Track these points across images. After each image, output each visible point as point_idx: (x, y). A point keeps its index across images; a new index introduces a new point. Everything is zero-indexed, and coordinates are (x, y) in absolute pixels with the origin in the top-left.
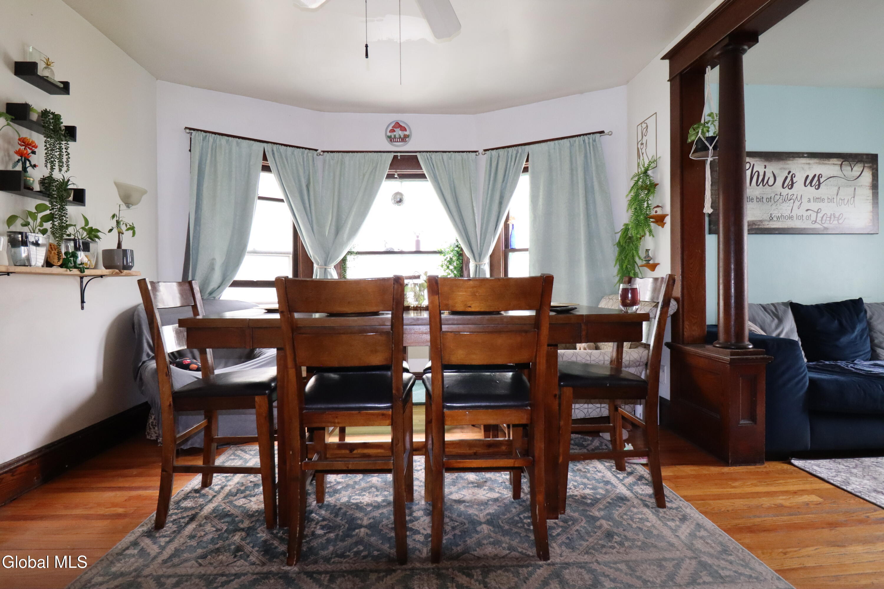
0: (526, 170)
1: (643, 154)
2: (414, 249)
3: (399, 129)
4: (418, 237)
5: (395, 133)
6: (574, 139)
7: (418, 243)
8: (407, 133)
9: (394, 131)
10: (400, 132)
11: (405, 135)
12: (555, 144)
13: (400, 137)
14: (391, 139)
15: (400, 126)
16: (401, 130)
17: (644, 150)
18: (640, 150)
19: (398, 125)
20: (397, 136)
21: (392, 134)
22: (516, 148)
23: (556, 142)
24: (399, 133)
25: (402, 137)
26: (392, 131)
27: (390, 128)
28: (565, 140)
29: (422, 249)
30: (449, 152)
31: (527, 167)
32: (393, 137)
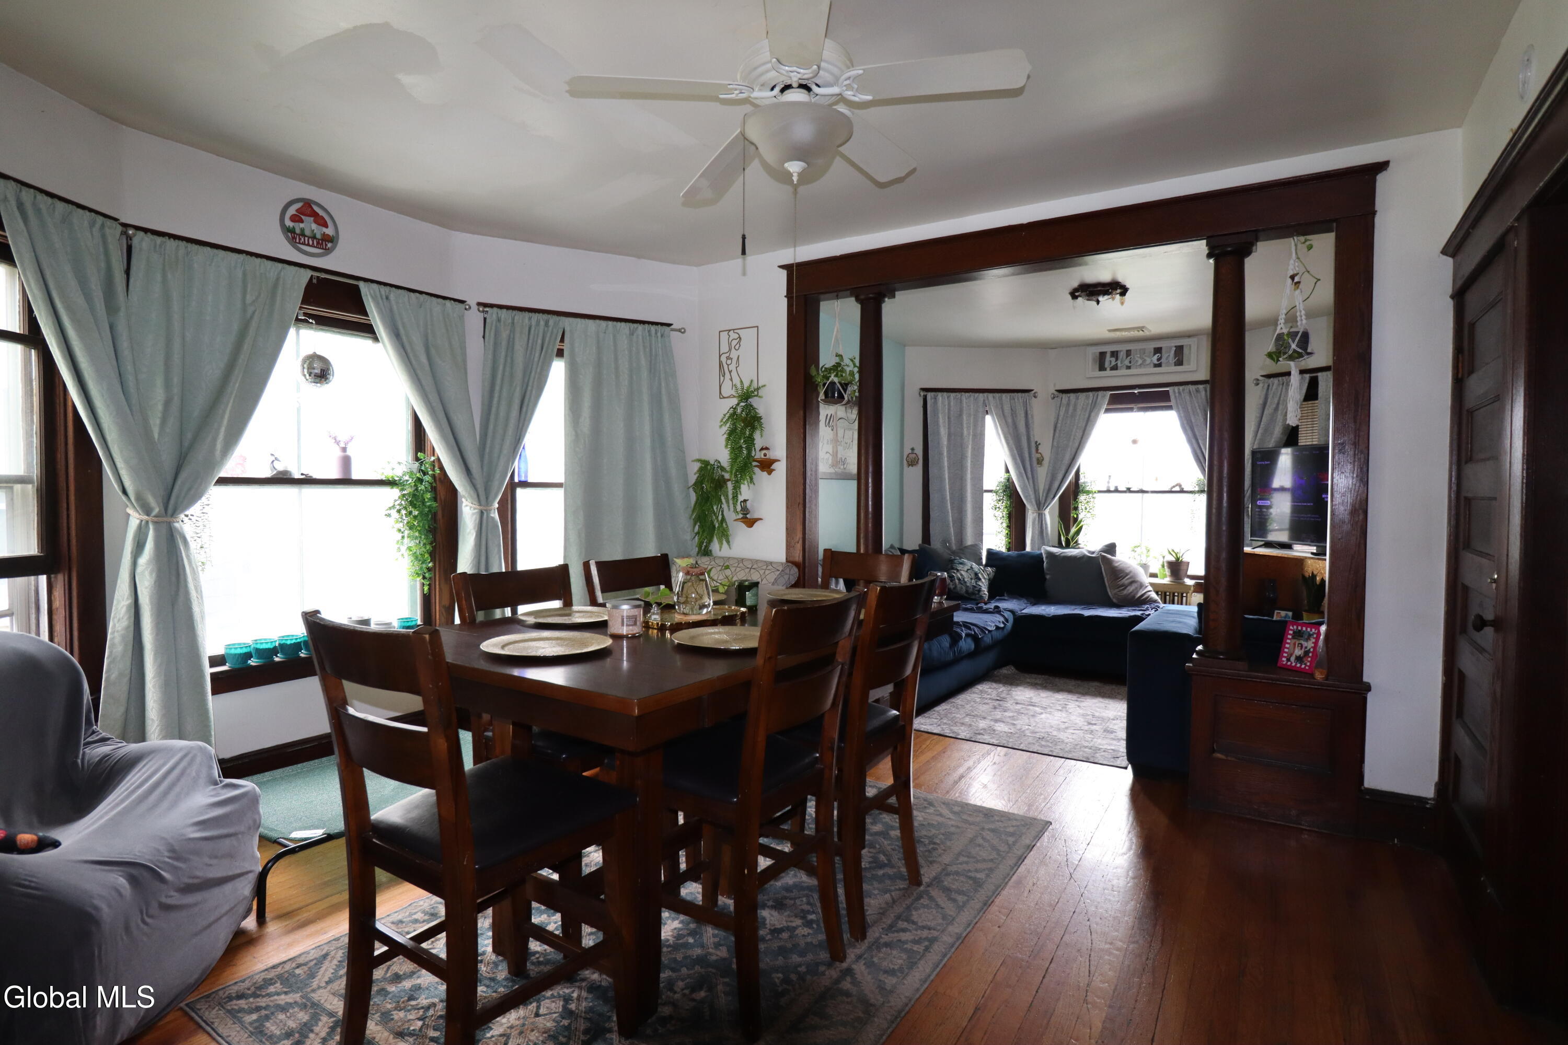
0: (560, 353)
1: (730, 372)
2: (335, 474)
3: (312, 219)
4: (344, 449)
5: (302, 225)
6: (635, 325)
7: (346, 462)
8: (330, 231)
9: (302, 221)
10: (314, 226)
11: (324, 234)
12: (607, 326)
13: (314, 237)
14: (293, 237)
15: (315, 215)
16: (315, 222)
17: (732, 367)
18: (725, 367)
19: (308, 209)
20: (307, 233)
21: (298, 227)
22: (545, 316)
23: (610, 323)
24: (309, 225)
25: (319, 236)
26: (296, 219)
27: (292, 211)
28: (623, 324)
29: (355, 476)
30: (421, 293)
31: (562, 350)
32: (298, 231)
